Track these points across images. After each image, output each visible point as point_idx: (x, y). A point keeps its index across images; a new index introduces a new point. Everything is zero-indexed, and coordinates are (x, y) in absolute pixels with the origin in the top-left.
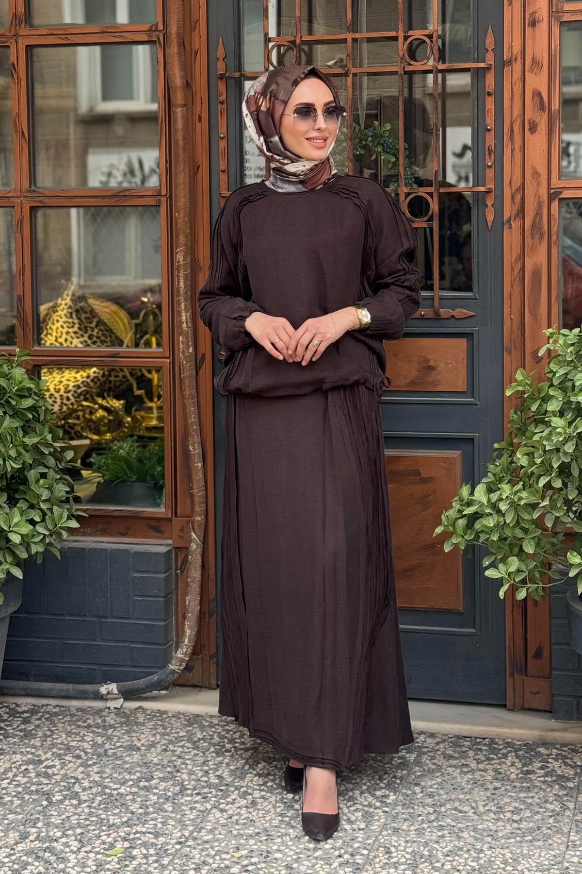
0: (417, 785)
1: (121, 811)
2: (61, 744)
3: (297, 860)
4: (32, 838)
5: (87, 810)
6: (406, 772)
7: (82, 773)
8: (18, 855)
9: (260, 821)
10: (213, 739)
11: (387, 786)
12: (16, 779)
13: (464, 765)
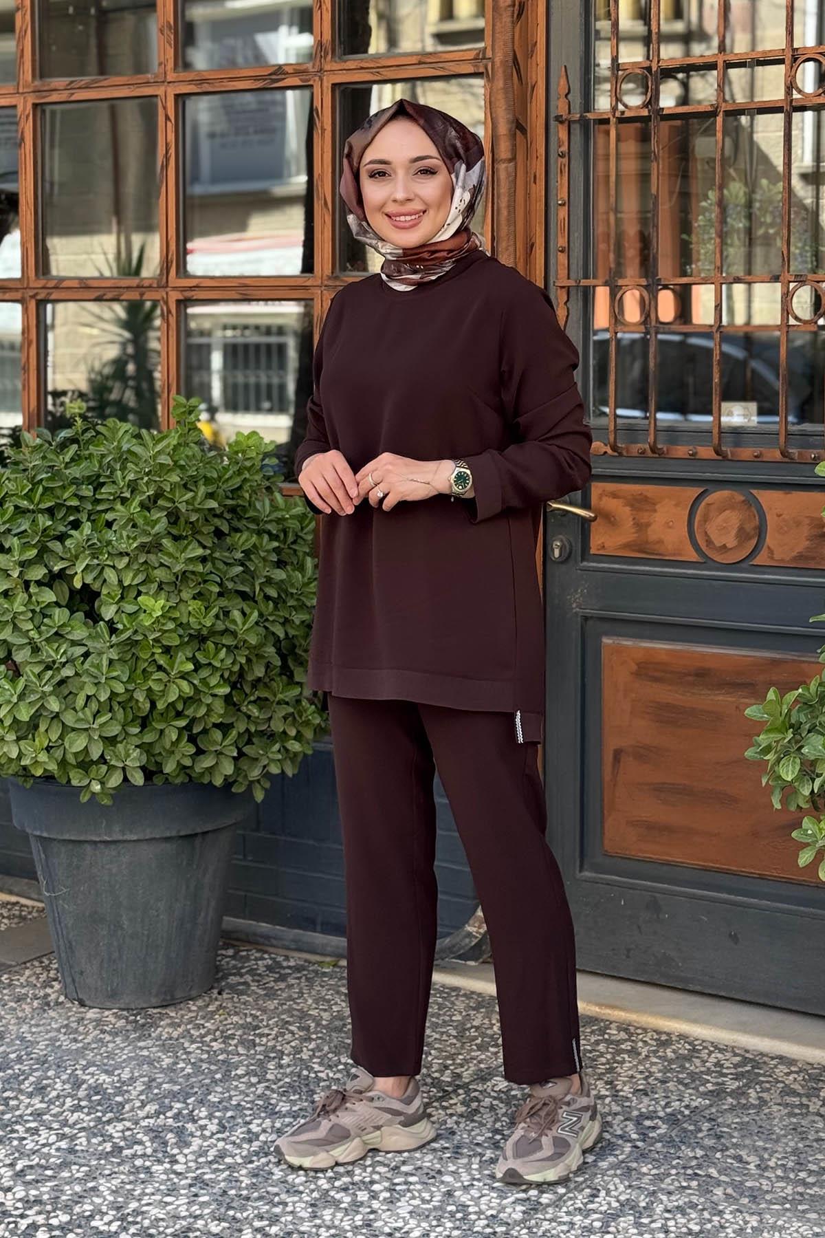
0: (711, 1120)
1: (300, 1099)
2: (300, 1010)
3: (466, 1189)
4: (169, 1114)
5: (259, 1092)
6: (707, 1102)
7: (292, 1047)
8: (135, 1131)
9: (461, 1136)
10: (492, 1028)
11: (667, 1114)
12: (214, 1044)
13: (802, 1105)
